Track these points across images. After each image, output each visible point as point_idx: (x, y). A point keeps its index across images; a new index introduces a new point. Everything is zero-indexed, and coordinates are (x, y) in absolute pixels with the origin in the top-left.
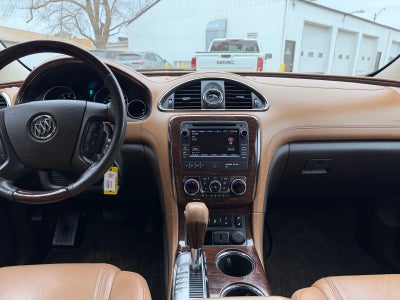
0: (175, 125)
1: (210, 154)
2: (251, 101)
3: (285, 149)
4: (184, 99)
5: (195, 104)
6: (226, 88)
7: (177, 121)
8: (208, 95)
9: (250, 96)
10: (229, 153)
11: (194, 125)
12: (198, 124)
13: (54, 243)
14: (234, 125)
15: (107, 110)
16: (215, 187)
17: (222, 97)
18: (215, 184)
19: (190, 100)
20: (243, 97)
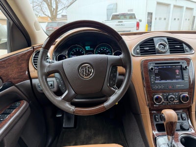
0: (144, 64)
1: (166, 80)
2: (183, 48)
5: (153, 51)
6: (168, 42)
7: (147, 61)
8: (159, 45)
10: (178, 79)
11: (156, 64)
12: (158, 63)
13: (64, 126)
14: (179, 63)
16: (172, 99)
17: (167, 47)
18: (172, 97)
19: (149, 49)
20: (179, 47)
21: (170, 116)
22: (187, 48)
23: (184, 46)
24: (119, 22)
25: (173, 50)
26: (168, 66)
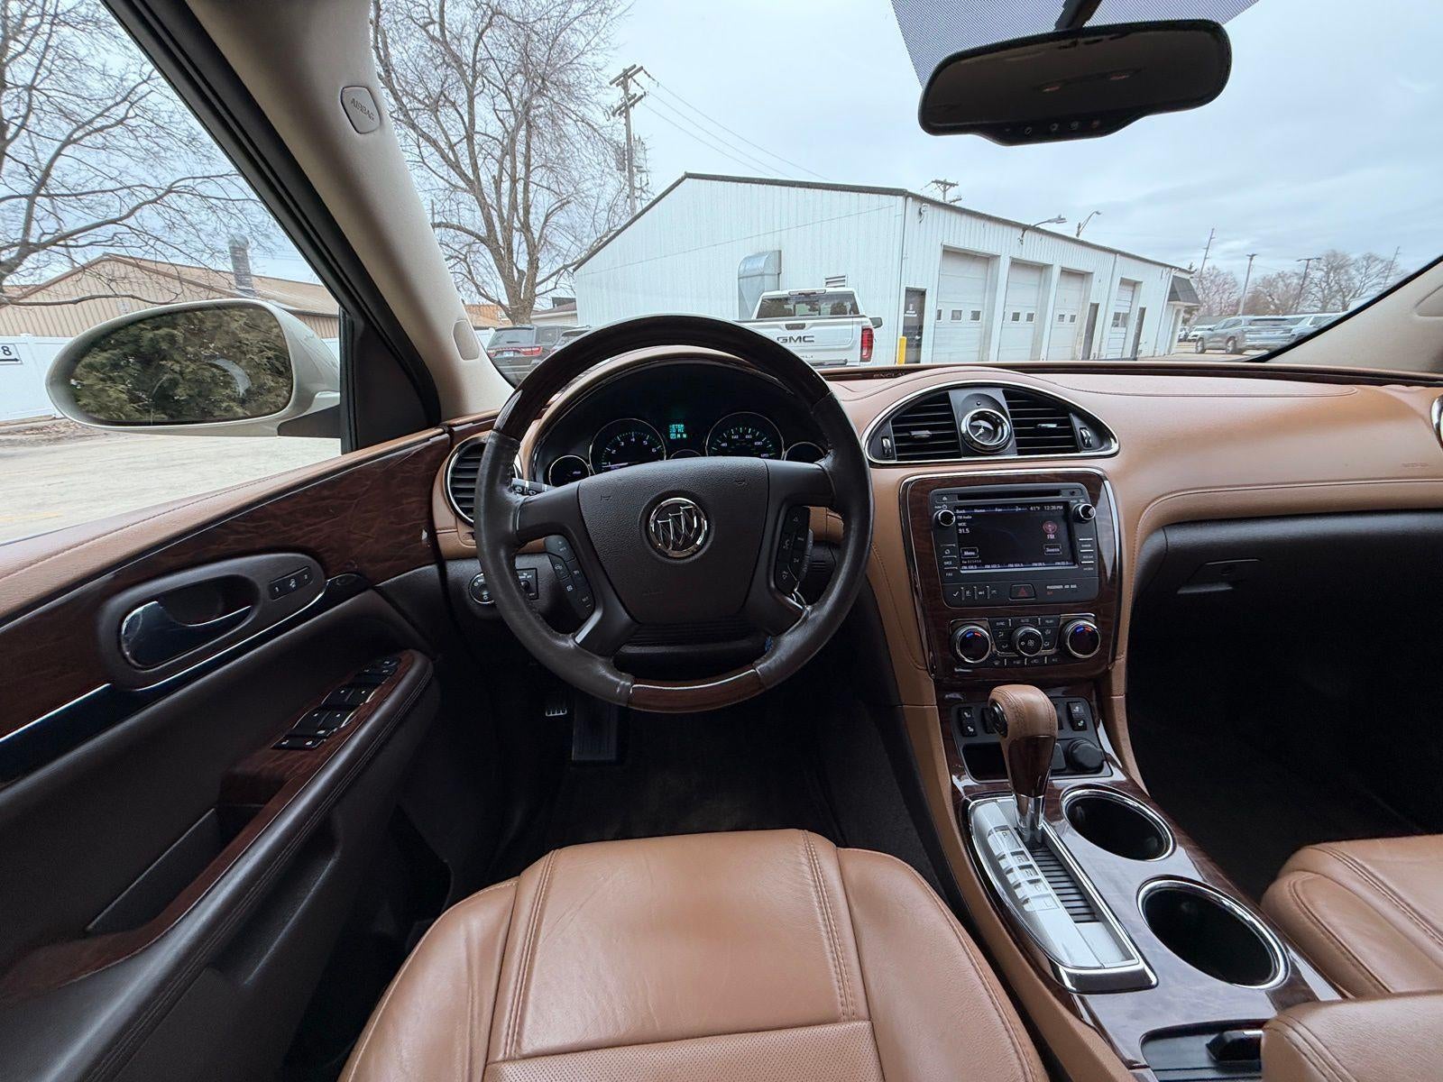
0: (916, 498)
1: (1004, 563)
2: (1071, 431)
3: (1158, 540)
4: (925, 433)
5: (951, 445)
6: (1010, 406)
7: (922, 484)
8: (973, 419)
9: (1069, 422)
10: (1051, 560)
11: (962, 496)
12: (967, 491)
14: (1057, 492)
16: (1031, 643)
17: (1007, 427)
18: (1029, 635)
19: (932, 438)
20: (1054, 426)
21: (1026, 715)
22: (1087, 433)
23: (1077, 422)
24: (788, 327)
25: (1031, 442)
26: (1013, 505)
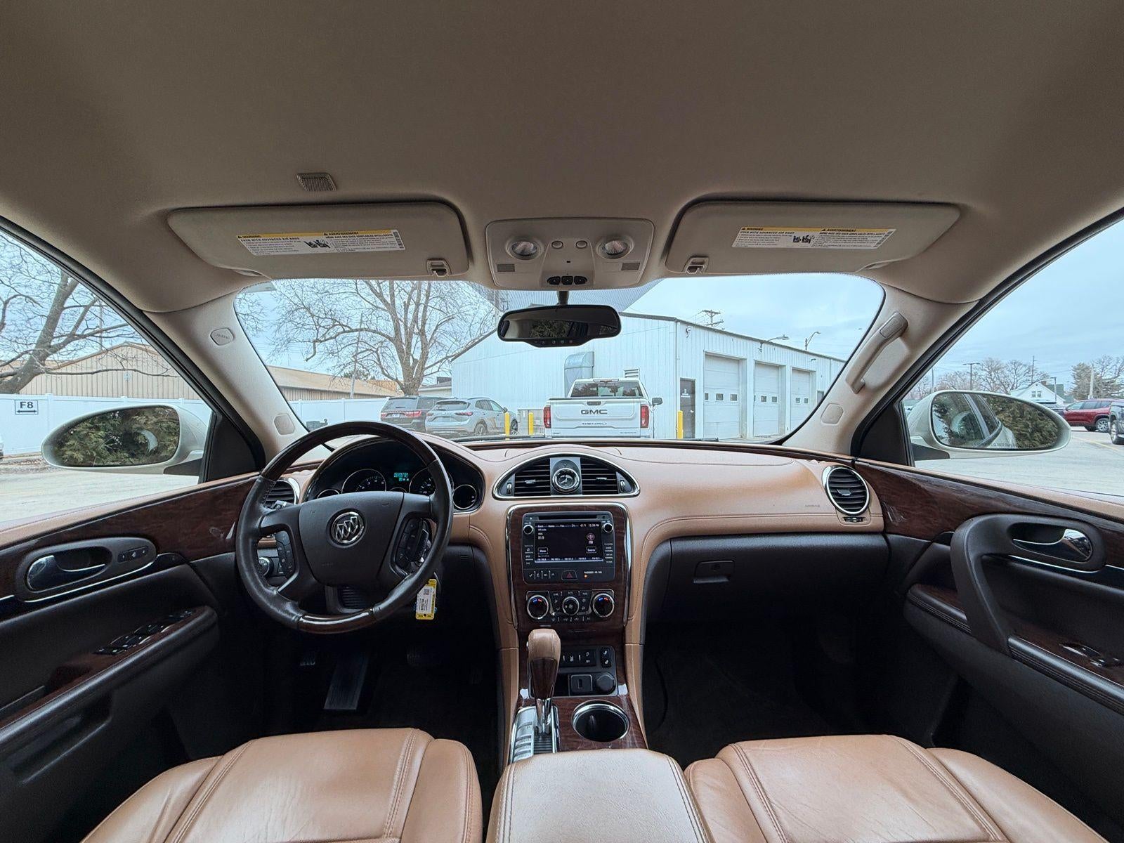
0: (515, 519)
1: (562, 558)
2: (616, 482)
3: (666, 548)
4: (528, 482)
5: (543, 488)
6: (582, 467)
7: (520, 512)
8: (558, 477)
9: (615, 477)
10: (590, 556)
11: (541, 517)
12: (544, 515)
13: (327, 707)
14: (595, 516)
15: (428, 505)
16: (571, 606)
17: (578, 478)
19: (536, 484)
20: (605, 479)
22: (623, 483)
23: (618, 475)
25: (591, 487)
26: (571, 524)
